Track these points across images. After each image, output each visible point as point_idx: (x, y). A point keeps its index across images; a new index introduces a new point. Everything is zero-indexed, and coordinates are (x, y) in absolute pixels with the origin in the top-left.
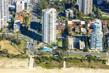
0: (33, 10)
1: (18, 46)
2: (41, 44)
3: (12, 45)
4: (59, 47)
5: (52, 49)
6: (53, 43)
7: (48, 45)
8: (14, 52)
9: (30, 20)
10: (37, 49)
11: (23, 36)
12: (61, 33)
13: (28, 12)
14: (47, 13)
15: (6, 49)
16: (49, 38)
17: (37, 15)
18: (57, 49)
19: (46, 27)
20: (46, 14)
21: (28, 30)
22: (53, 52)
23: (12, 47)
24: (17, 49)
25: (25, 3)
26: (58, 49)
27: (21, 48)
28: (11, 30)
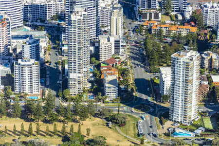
0: (132, 55)
1: (122, 128)
2: (168, 124)
3: (110, 128)
4: (207, 130)
5: (195, 134)
6: (192, 122)
7: (184, 125)
8: (118, 141)
9: (131, 75)
10: (163, 135)
11: (125, 108)
12: (203, 101)
13: (123, 59)
14: (182, 61)
15: (102, 135)
16: (184, 110)
17: (142, 65)
18: (204, 133)
19: (179, 89)
20: (180, 62)
21: (133, 96)
22: (198, 140)
23: (110, 131)
24: (122, 135)
25: (115, 41)
26: (206, 133)
27: (129, 132)
28: (100, 97)
